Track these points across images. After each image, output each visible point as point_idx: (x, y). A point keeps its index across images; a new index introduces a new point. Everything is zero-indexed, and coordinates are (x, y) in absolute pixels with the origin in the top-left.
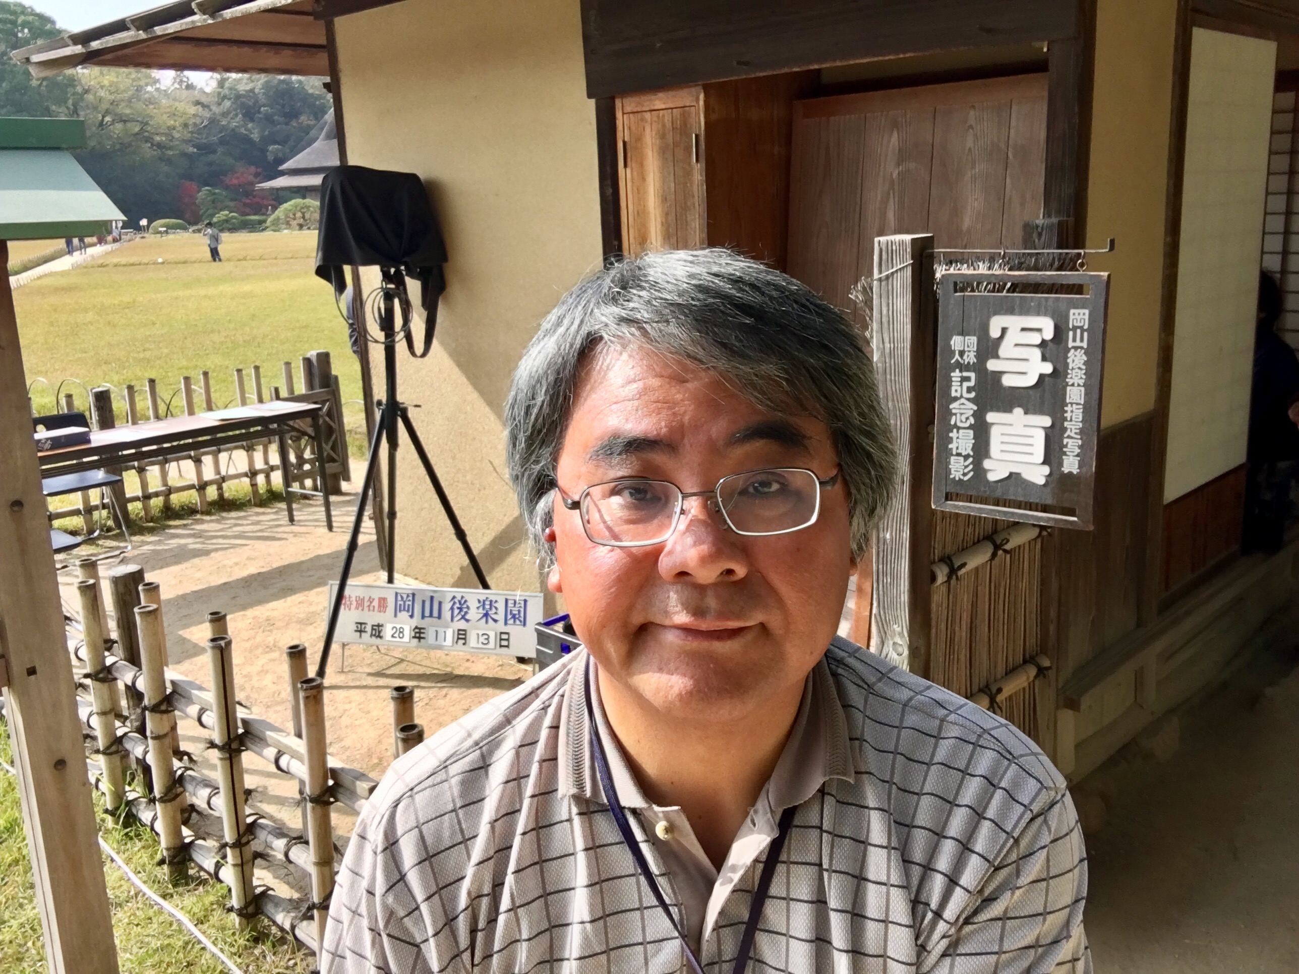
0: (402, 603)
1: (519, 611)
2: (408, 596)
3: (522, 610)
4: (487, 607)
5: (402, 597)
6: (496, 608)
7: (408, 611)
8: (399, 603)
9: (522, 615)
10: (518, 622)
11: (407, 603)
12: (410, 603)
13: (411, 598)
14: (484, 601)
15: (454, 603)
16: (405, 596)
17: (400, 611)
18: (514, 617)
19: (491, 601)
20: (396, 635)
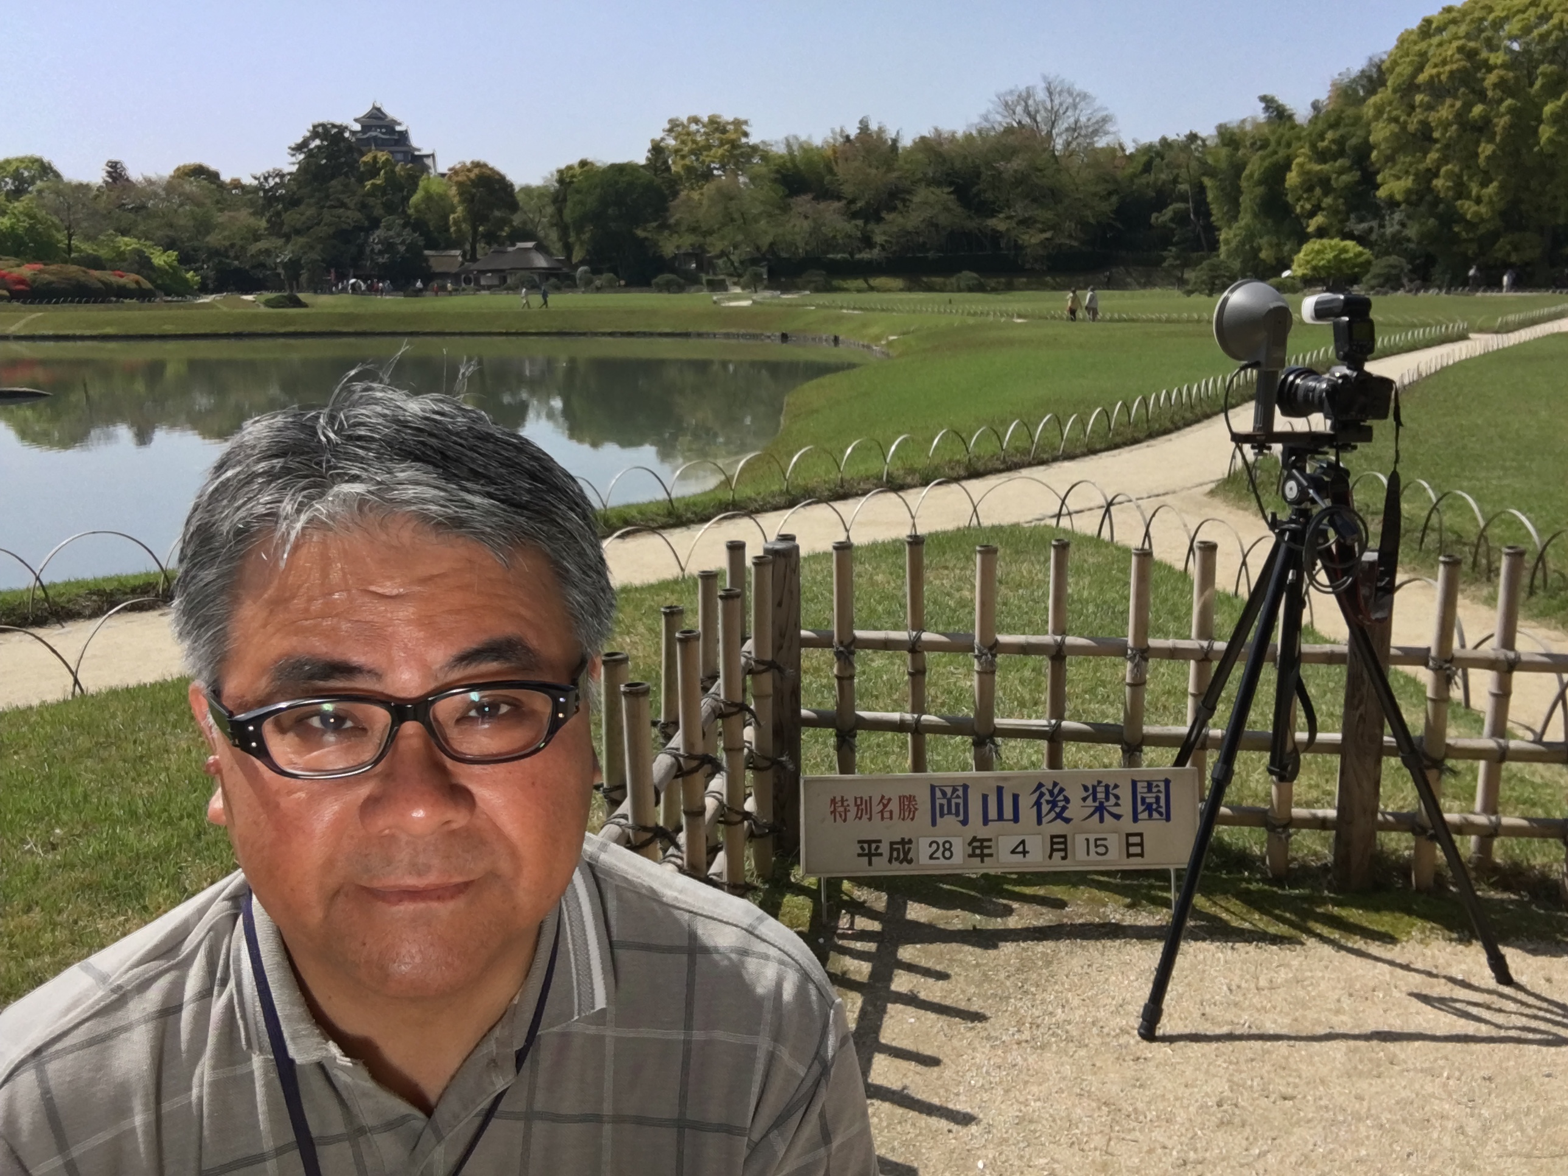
0: (945, 802)
1: (1158, 799)
2: (955, 790)
3: (1162, 796)
4: (1101, 796)
5: (944, 794)
6: (1117, 797)
7: (957, 814)
8: (938, 802)
9: (1162, 803)
10: (1155, 815)
11: (954, 801)
12: (960, 801)
13: (960, 793)
14: (1094, 788)
15: (1042, 795)
16: (949, 791)
17: (942, 815)
18: (1149, 808)
19: (1107, 787)
20: (939, 854)
